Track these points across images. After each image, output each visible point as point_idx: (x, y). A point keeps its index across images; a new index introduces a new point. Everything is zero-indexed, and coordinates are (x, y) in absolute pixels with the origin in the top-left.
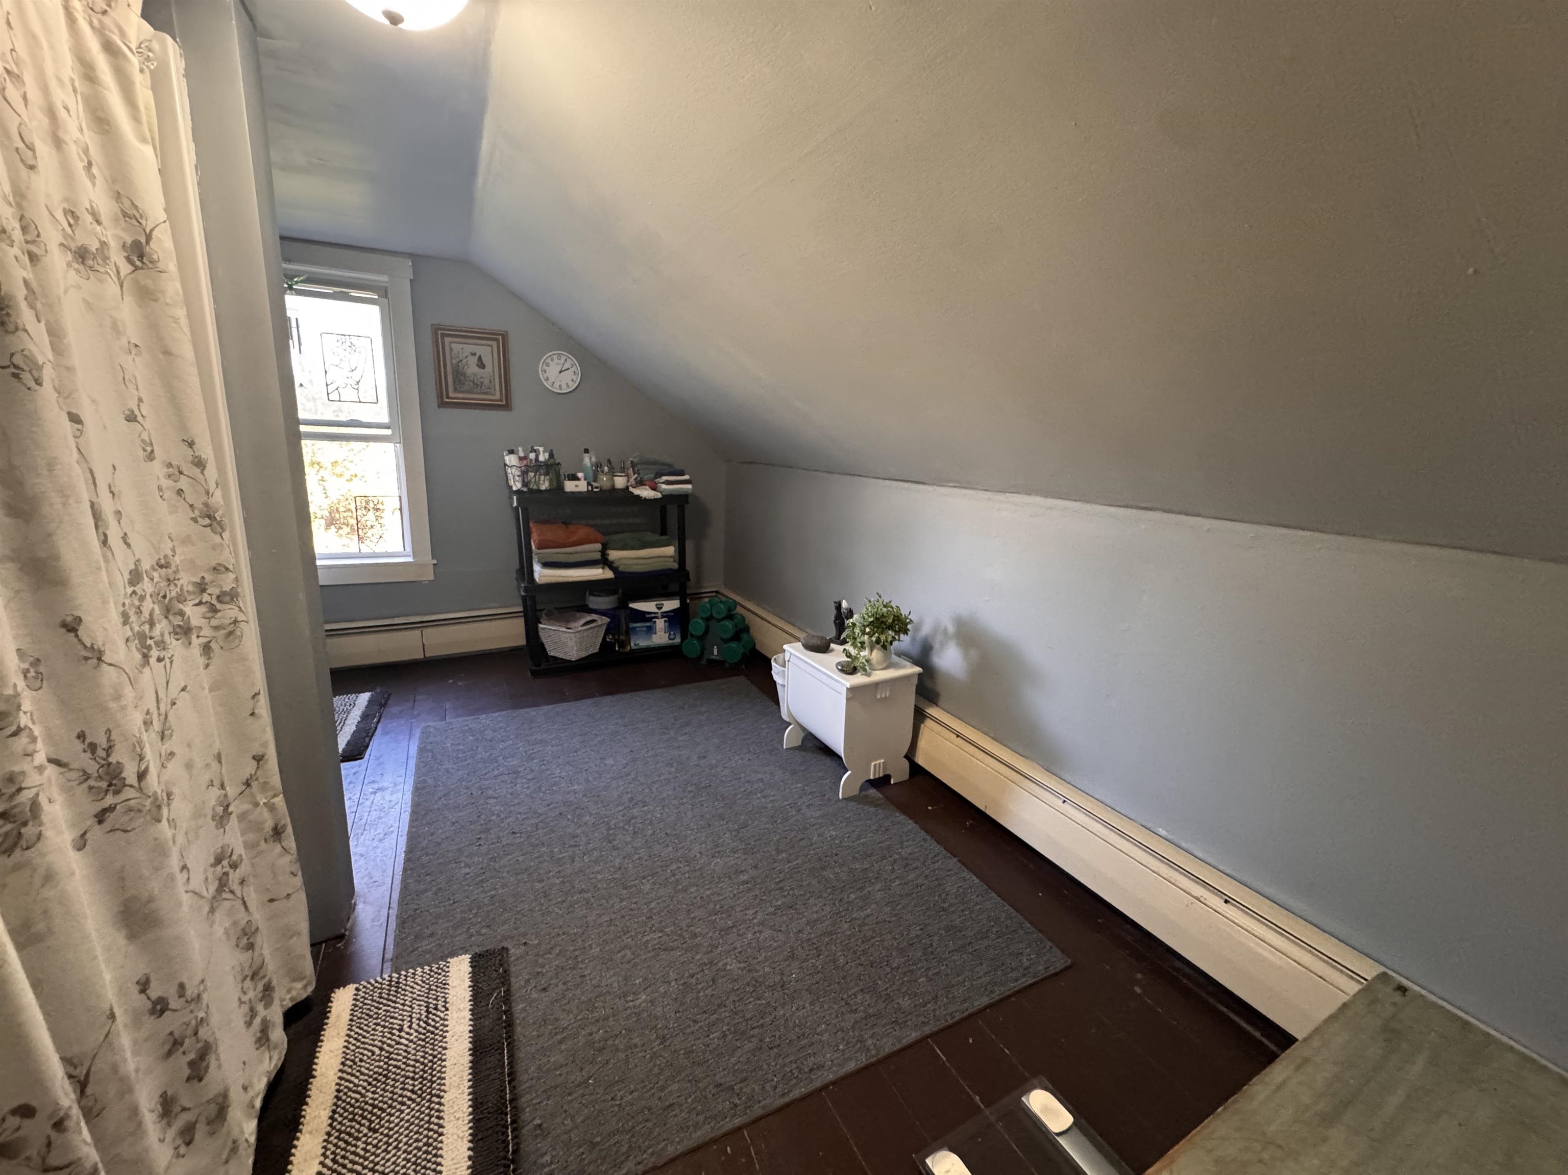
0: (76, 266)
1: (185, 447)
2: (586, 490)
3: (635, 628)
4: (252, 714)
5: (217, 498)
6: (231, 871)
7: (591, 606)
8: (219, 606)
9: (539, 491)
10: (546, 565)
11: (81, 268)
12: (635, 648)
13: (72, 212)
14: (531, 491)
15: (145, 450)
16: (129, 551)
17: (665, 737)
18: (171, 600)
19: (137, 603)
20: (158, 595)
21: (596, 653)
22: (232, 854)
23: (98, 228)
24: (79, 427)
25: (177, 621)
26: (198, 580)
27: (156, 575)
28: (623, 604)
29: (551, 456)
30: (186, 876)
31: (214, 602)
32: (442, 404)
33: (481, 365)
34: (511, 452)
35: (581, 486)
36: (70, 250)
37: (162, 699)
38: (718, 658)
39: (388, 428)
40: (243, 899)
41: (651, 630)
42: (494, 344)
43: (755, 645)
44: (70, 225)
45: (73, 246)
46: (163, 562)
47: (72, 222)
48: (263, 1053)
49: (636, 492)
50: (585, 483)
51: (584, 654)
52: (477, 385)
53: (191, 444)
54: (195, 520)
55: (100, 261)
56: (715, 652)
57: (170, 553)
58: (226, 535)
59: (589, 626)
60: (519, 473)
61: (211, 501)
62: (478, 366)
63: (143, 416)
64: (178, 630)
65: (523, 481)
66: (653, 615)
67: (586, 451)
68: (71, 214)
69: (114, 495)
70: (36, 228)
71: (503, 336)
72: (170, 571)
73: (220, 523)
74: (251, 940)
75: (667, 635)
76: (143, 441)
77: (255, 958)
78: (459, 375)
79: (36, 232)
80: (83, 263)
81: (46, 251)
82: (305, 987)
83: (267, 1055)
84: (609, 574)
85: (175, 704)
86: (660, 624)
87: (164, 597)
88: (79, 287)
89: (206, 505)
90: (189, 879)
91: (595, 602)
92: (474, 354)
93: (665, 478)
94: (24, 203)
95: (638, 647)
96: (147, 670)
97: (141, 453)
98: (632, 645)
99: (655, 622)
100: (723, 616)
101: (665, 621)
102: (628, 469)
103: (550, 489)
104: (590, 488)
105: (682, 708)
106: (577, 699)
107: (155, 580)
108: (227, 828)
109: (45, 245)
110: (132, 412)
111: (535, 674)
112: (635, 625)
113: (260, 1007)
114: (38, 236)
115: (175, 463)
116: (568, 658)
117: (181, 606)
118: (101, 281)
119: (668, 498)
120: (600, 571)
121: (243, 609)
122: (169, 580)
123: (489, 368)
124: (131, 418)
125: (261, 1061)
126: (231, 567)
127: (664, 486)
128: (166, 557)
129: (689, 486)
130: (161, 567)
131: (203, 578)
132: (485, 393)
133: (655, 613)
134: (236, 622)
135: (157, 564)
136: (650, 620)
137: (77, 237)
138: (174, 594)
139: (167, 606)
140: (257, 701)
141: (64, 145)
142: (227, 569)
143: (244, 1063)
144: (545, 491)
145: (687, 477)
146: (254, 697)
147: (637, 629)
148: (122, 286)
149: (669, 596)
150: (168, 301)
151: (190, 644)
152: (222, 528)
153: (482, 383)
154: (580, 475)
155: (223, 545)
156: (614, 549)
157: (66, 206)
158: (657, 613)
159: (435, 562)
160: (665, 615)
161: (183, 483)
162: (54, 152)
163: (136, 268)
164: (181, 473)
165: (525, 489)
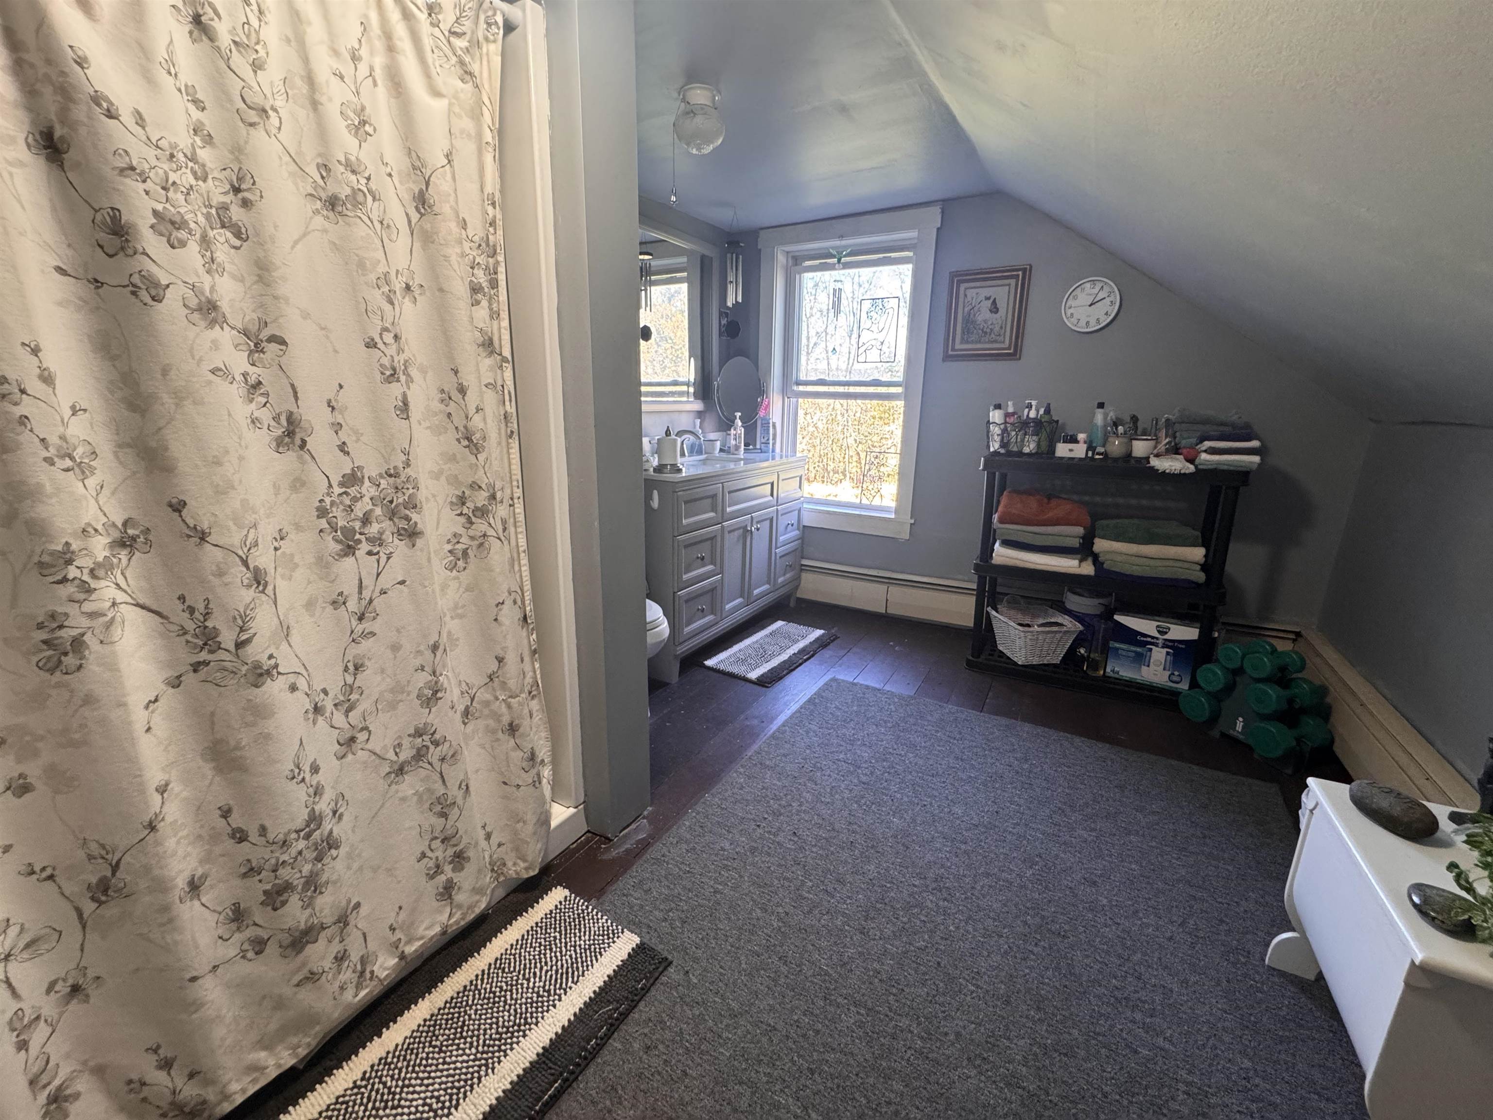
0: (325, 213)
1: (452, 374)
2: (1083, 456)
3: (1117, 649)
4: (496, 620)
5: (477, 421)
6: (432, 747)
7: (1069, 606)
8: (474, 519)
9: (1020, 454)
10: (1007, 543)
11: (331, 214)
12: (1112, 674)
13: (326, 166)
14: (1009, 453)
15: (382, 373)
16: (347, 458)
17: (1057, 818)
18: (397, 506)
19: (348, 502)
20: (384, 499)
21: (1055, 665)
22: (435, 732)
23: (353, 178)
24: (284, 347)
25: (403, 524)
26: (460, 494)
27: (383, 481)
28: (1108, 614)
29: (1048, 411)
30: (367, 737)
31: (471, 515)
32: (947, 358)
33: (994, 309)
34: (998, 407)
35: (1079, 451)
36: (320, 200)
37: (367, 587)
38: (1241, 737)
39: (900, 386)
40: (441, 773)
41: (1141, 659)
42: (1013, 282)
43: (1332, 742)
44: (323, 177)
45: (324, 196)
46: (392, 471)
47: (324, 174)
48: (445, 906)
49: (1155, 462)
50: (1085, 446)
51: (1035, 661)
52: (986, 333)
53: (456, 372)
54: (458, 440)
55: (349, 206)
56: (1239, 726)
57: (401, 466)
58: (482, 457)
59: (1047, 629)
60: (999, 432)
61: (470, 424)
62: (991, 311)
63: (385, 343)
64: (402, 532)
65: (1002, 440)
66: (1149, 639)
67: (1101, 405)
68: (325, 168)
69: (333, 408)
70: (252, 177)
71: (1024, 271)
72: (398, 481)
73: (475, 445)
74: (444, 810)
75: (1168, 673)
76: (381, 365)
77: (448, 827)
78: (969, 322)
79: (252, 181)
80: (333, 210)
81: (261, 197)
82: (527, 869)
83: (448, 910)
84: (1088, 569)
85: (385, 593)
86: (1159, 654)
87: (391, 502)
88: (325, 231)
89: (465, 427)
90: (368, 739)
91: (1074, 602)
92: (988, 298)
93: (1207, 444)
94: (241, 157)
95: (1116, 676)
96: (349, 561)
97: (378, 376)
98: (1108, 670)
99: (1151, 650)
100: (1263, 675)
101: (1168, 653)
102: (1160, 430)
103: (1036, 453)
104: (1090, 454)
105: (1122, 788)
106: (997, 712)
107: (382, 486)
108: (433, 710)
109: (261, 192)
110: (373, 340)
111: (970, 664)
112: (1117, 645)
113: (448, 868)
114: (254, 184)
115: (446, 389)
116: (1015, 659)
117: (407, 512)
118: (348, 224)
119: (1204, 475)
120: (1075, 563)
121: (493, 525)
122: (397, 488)
123: (1002, 312)
124: (371, 344)
125: (440, 912)
126: (484, 486)
127: (1204, 456)
128: (395, 468)
129: (1256, 459)
130: (390, 476)
131: (463, 492)
132: (996, 341)
133: (1153, 638)
134: (485, 535)
135: (386, 473)
136: (1144, 644)
137: (328, 187)
138: (401, 500)
139: (393, 510)
140: (501, 610)
141: (320, 107)
142: (480, 487)
143: (400, 908)
144: (1029, 455)
145: (1255, 444)
146: (497, 605)
147: (1120, 652)
148: (412, 234)
149: (1184, 618)
150: (442, 242)
151: (414, 546)
152: (477, 449)
153: (991, 330)
154: (1081, 436)
155: (477, 465)
156: (1103, 537)
157: (319, 160)
158: (1157, 638)
159: (912, 521)
160: (1170, 644)
161: (452, 408)
162: (311, 115)
163: (422, 215)
164: (450, 398)
165: (1002, 451)
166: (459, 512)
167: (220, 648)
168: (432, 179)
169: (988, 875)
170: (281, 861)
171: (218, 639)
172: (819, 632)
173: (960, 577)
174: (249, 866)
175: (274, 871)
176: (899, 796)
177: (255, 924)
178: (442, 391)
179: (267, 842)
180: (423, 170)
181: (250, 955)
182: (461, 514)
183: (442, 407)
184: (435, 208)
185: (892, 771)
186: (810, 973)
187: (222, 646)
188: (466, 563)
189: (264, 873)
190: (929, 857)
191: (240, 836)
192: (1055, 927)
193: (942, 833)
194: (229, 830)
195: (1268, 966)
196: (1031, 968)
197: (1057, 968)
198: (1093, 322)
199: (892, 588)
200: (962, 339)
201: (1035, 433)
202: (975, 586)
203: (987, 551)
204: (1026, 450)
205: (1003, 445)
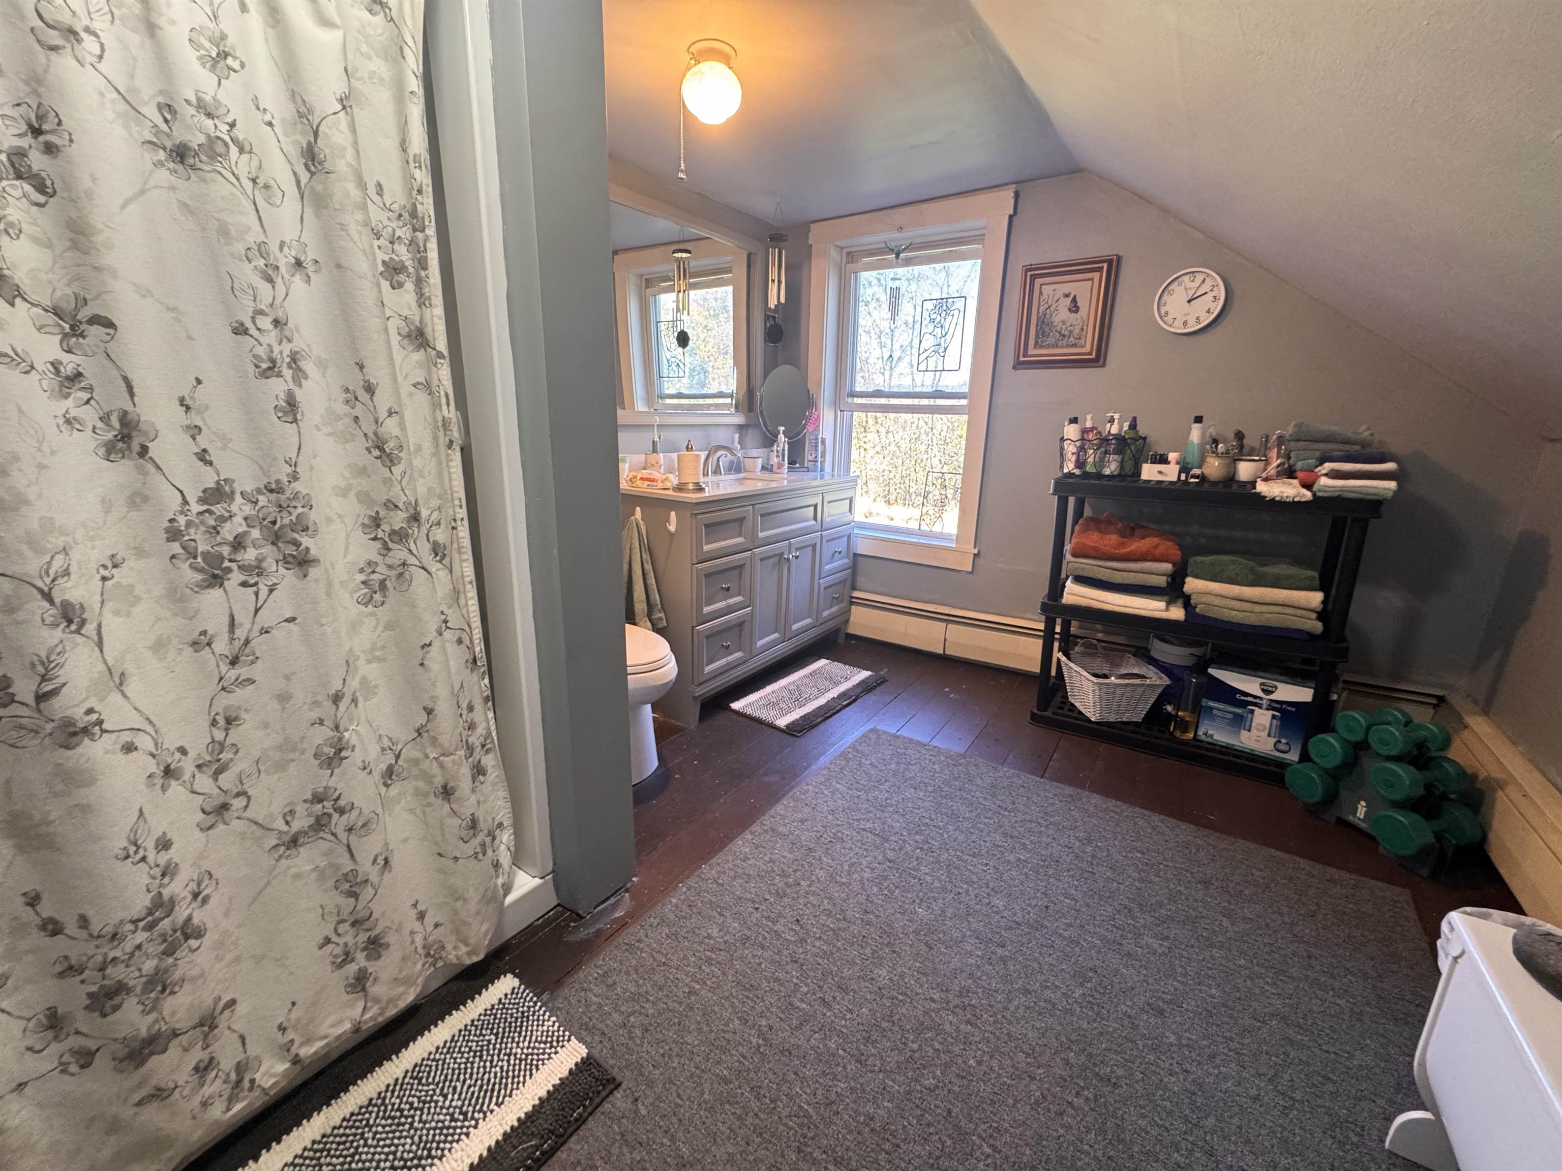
0: (172, 165)
1: (357, 370)
2: (1175, 479)
3: (1212, 708)
4: (422, 664)
5: (390, 427)
6: (336, 816)
7: (1155, 654)
8: (391, 545)
9: (1099, 476)
10: (1081, 580)
11: (179, 167)
12: (1203, 738)
13: (169, 106)
14: (1086, 475)
15: (257, 366)
16: (209, 468)
17: (1120, 919)
18: (281, 528)
19: (212, 522)
20: (264, 519)
21: (1136, 724)
22: (338, 798)
23: (209, 123)
24: (111, 331)
25: (290, 550)
26: (373, 514)
27: (261, 498)
28: (1201, 667)
29: (1133, 426)
30: (245, 803)
31: (387, 539)
32: (1019, 365)
33: (1074, 308)
34: (1074, 421)
35: (1170, 473)
36: (164, 149)
37: (241, 625)
38: (1364, 826)
39: (965, 398)
40: (348, 846)
41: (1240, 722)
42: (1096, 275)
43: (1484, 838)
44: (166, 121)
45: (169, 144)
46: (273, 486)
47: (169, 117)
48: (358, 999)
49: (1262, 488)
50: (1177, 468)
51: (1112, 718)
52: (1064, 336)
53: (361, 367)
54: (368, 449)
55: (204, 158)
56: (1361, 812)
57: (285, 479)
58: (397, 470)
59: (1127, 681)
60: (1075, 450)
61: (381, 430)
62: (1070, 310)
63: (259, 329)
64: (291, 560)
65: (1077, 461)
66: (1251, 699)
67: (1199, 420)
68: (168, 109)
69: (188, 408)
70: (57, 115)
71: (1110, 262)
72: (283, 497)
73: (389, 455)
74: (354, 889)
75: (1273, 740)
76: (255, 356)
77: (359, 907)
78: (1044, 324)
79: (56, 120)
80: (182, 162)
81: (71, 141)
82: (469, 954)
83: (361, 1004)
84: (1177, 613)
85: (267, 632)
86: (1262, 718)
87: (274, 523)
88: (173, 188)
89: (376, 434)
90: (247, 806)
91: (1162, 650)
92: (1067, 296)
93: (1328, 466)
94: (41, 90)
95: (1209, 740)
96: (216, 594)
97: (251, 369)
98: (1200, 733)
99: (1252, 712)
100: (1394, 753)
101: (1274, 717)
102: (1271, 449)
103: (1119, 475)
104: (1183, 477)
105: (1206, 883)
106: (1061, 778)
107: (260, 504)
108: (336, 771)
109: (70, 134)
110: (242, 324)
111: (1033, 717)
112: (1211, 704)
113: (360, 957)
114: (60, 123)
115: (351, 388)
116: (1088, 715)
117: (295, 535)
118: (204, 181)
119: (1321, 503)
120: (1162, 605)
121: (415, 552)
122: (280, 506)
123: (1083, 312)
124: (240, 330)
125: (352, 1006)
126: (401, 505)
127: (1324, 481)
128: (278, 482)
129: (1392, 485)
130: (271, 491)
131: (377, 512)
132: (1074, 345)
133: (1255, 697)
134: (404, 564)
135: (266, 487)
136: (1243, 704)
137: (175, 133)
138: (286, 521)
139: (276, 533)
140: (427, 653)
141: (158, 32)
142: (396, 506)
143: (294, 1004)
144: (1111, 477)
145: (1390, 466)
146: (423, 647)
147: (1215, 712)
148: (302, 198)
149: (1295, 676)
150: (337, 206)
151: (305, 576)
152: (391, 461)
153: (1071, 332)
154: (1172, 456)
155: (390, 479)
156: (1197, 576)
157: (161, 99)
158: (1261, 698)
159: (976, 551)
160: (1275, 705)
161: (359, 410)
162: (148, 42)
163: (312, 174)
164: (356, 399)
165: (1077, 472)
166: (373, 536)
167: (13, 701)
168: (321, 129)
169: (1027, 992)
170: (110, 959)
171: (10, 690)
172: (865, 674)
173: (1029, 616)
174: (66, 965)
175: (102, 969)
176: (929, 879)
177: (77, 1032)
178: (347, 390)
179: (91, 935)
180: (310, 117)
181: (73, 1068)
182: (375, 539)
183: (347, 409)
184: (326, 165)
185: (926, 847)
186: (785, 1113)
187: (17, 698)
188: (385, 596)
189: (87, 973)
190: (955, 962)
191: (53, 928)
192: (1106, 1070)
193: (975, 931)
194: (38, 921)
195: (1390, 1152)
196: (1068, 1128)
197: (1102, 1131)
198: (1192, 321)
199: (950, 626)
200: (1036, 343)
201: (1119, 451)
202: (1041, 626)
203: (1056, 588)
204: (1107, 472)
205: (1080, 464)
